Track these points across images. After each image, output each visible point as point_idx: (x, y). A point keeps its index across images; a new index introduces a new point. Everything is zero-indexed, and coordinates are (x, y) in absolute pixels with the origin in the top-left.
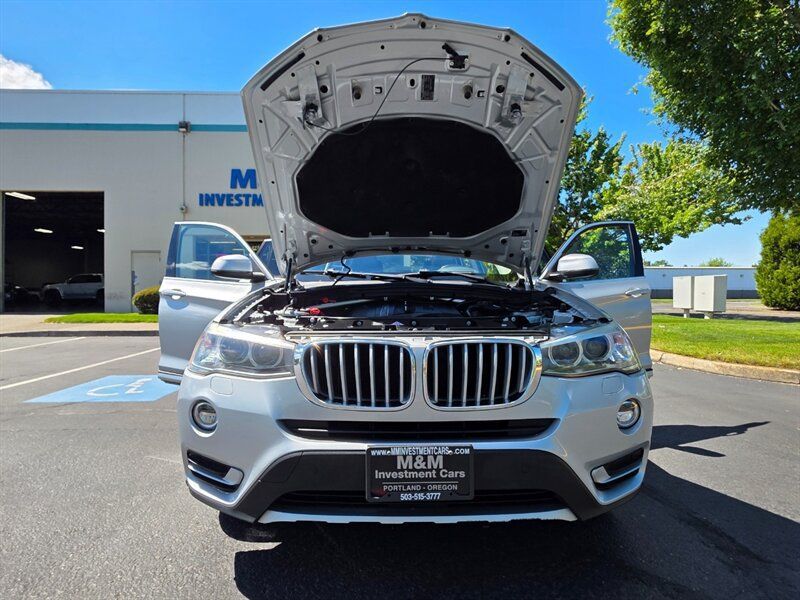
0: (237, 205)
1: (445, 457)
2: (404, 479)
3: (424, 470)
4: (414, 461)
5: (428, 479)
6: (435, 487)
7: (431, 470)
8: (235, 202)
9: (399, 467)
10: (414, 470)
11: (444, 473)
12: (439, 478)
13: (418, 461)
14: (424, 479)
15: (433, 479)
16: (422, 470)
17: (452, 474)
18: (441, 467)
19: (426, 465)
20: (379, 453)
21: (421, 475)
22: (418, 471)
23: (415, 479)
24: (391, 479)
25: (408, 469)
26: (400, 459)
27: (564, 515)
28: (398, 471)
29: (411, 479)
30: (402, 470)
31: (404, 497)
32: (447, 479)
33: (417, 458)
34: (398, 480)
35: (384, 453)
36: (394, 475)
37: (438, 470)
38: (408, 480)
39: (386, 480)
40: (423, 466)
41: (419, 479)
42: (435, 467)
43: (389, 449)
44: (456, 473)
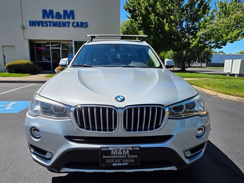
0: (46, 26)
1: (129, 150)
2: (114, 158)
3: (122, 155)
4: (118, 152)
5: (123, 158)
6: (126, 161)
7: (124, 155)
8: (45, 25)
9: (112, 154)
10: (118, 155)
11: (129, 156)
12: (127, 158)
13: (119, 152)
14: (122, 158)
15: (125, 158)
16: (121, 155)
17: (132, 156)
18: (128, 154)
19: (122, 153)
20: (104, 149)
21: (121, 157)
22: (119, 155)
23: (118, 158)
24: (109, 158)
25: (115, 155)
26: (112, 152)
27: (173, 168)
28: (112, 155)
29: (117, 158)
30: (113, 155)
31: (114, 165)
32: (130, 158)
33: (119, 151)
34: (112, 158)
35: (106, 149)
36: (110, 157)
37: (127, 155)
38: (116, 158)
39: (107, 158)
40: (121, 154)
41: (120, 158)
42: (126, 154)
43: (108, 148)
44: (134, 156)
